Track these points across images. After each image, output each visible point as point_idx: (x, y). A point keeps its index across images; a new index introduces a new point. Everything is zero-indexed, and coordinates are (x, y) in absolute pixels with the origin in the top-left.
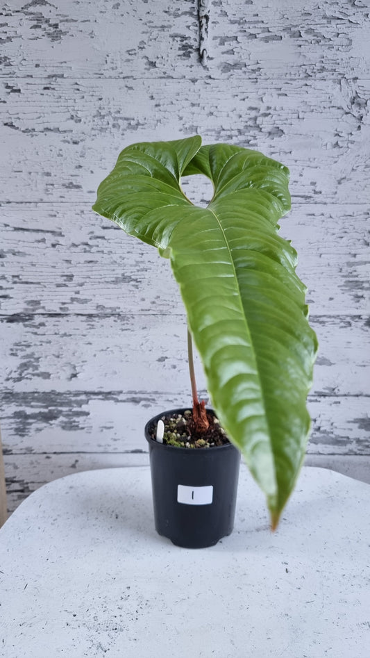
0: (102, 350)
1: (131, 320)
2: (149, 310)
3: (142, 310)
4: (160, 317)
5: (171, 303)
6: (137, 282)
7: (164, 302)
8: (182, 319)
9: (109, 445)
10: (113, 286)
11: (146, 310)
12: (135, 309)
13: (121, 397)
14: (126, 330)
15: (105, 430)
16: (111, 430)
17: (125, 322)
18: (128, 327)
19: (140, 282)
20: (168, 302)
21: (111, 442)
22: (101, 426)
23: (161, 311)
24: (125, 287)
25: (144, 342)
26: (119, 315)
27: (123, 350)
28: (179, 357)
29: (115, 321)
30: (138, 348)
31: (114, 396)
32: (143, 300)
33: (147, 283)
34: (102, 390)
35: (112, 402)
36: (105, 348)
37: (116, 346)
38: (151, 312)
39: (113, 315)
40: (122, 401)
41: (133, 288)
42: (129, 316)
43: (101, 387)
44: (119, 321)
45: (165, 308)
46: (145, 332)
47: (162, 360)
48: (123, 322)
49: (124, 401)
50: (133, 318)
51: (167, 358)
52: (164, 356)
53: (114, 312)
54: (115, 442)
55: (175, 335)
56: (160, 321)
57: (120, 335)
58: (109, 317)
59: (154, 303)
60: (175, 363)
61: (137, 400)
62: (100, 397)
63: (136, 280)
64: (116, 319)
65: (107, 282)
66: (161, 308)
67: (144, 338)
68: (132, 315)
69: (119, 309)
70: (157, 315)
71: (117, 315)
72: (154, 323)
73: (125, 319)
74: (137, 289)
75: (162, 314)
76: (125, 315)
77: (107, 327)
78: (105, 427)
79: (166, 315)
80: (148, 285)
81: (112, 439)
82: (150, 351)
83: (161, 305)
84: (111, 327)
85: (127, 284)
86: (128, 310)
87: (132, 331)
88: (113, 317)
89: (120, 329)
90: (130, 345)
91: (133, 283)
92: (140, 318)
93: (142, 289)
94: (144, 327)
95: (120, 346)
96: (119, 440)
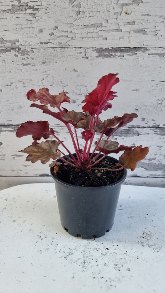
0: (7, 85)
1: (31, 53)
2: (48, 43)
3: (41, 43)
4: (59, 50)
5: (69, 35)
6: (34, 10)
7: (63, 34)
8: (81, 53)
9: (20, 170)
10: (9, 15)
11: (45, 43)
12: (34, 42)
14: (27, 64)
15: (16, 158)
16: (22, 157)
17: (25, 56)
18: (29, 61)
19: (37, 9)
20: (66, 34)
21: (23, 168)
22: (13, 154)
23: (60, 44)
24: (23, 16)
25: (45, 77)
26: (19, 48)
27: (25, 85)
28: (78, 92)
30: (40, 83)
32: (41, 31)
33: (44, 11)
34: (11, 123)
36: (9, 84)
37: (19, 81)
38: (50, 45)
41: (30, 18)
42: (28, 50)
43: (10, 121)
44: (19, 55)
45: (63, 40)
46: (45, 67)
48: (24, 57)
50: (33, 52)
51: (67, 93)
53: (14, 46)
54: (25, 168)
55: (74, 70)
56: (59, 54)
57: (21, 70)
58: (10, 51)
59: (52, 34)
62: (10, 129)
63: (33, 8)
64: (16, 53)
65: (4, 11)
66: (59, 40)
67: (45, 73)
68: (31, 48)
69: (19, 42)
70: (56, 48)
71: (17, 49)
72: (53, 57)
73: (25, 53)
74: (34, 19)
75: (61, 47)
76: (25, 49)
77: (9, 62)
78: (16, 155)
79: (65, 48)
80: (46, 13)
81: (22, 165)
82: (51, 86)
83: (60, 36)
84: (13, 61)
85: (24, 12)
86: (27, 43)
87: (33, 66)
88: (14, 51)
89: (21, 64)
90: (32, 80)
91: (30, 11)
92: (40, 52)
93: (39, 18)
94: (44, 61)
95: (23, 81)
96: (29, 166)
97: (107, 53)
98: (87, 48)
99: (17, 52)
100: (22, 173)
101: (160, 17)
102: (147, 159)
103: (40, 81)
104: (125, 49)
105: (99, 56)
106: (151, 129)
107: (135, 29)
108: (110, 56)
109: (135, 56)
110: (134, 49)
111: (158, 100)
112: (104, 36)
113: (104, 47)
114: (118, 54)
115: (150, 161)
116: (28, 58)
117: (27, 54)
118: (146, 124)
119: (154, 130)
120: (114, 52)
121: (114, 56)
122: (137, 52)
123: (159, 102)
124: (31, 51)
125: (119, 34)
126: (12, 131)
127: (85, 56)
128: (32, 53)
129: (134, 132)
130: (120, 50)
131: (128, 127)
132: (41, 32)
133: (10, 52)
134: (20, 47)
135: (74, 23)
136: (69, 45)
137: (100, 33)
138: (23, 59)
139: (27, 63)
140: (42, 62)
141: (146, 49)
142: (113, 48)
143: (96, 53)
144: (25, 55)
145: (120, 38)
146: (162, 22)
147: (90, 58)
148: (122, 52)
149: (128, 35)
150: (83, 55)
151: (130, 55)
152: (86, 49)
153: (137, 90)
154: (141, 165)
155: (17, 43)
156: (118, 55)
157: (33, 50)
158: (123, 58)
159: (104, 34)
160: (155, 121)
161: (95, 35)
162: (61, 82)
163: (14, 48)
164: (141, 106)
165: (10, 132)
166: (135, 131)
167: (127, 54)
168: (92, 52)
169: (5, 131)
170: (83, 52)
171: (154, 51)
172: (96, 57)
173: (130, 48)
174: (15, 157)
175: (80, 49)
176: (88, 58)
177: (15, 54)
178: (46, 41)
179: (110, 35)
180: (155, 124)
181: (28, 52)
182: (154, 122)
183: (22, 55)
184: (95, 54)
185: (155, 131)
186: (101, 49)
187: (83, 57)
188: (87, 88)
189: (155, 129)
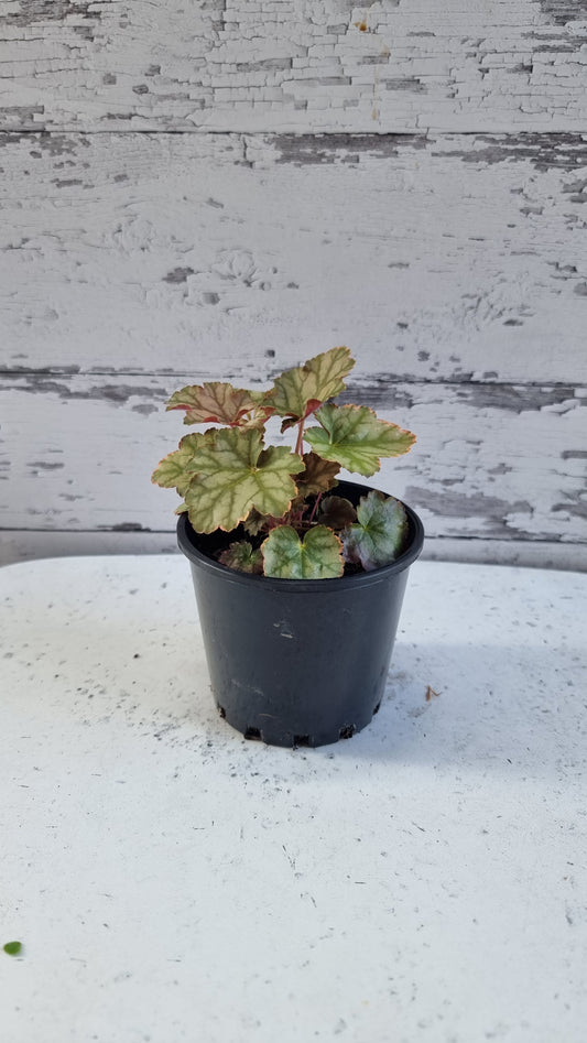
0: (11, 247)
1: (78, 149)
2: (130, 117)
3: (110, 116)
4: (163, 139)
5: (195, 93)
6: (88, 15)
7: (175, 89)
8: (230, 148)
9: (55, 512)
10: (14, 31)
11: (122, 117)
12: (90, 114)
13: (74, 384)
14: (69, 183)
15: (42, 473)
16: (59, 470)
17: (64, 157)
18: (74, 173)
19: (97, 14)
20: (184, 89)
21: (61, 504)
22: (32, 461)
23: (167, 119)
24: (53, 35)
25: (124, 220)
26: (45, 133)
27: (66, 246)
28: (225, 269)
29: (33, 153)
30: (110, 241)
31: (58, 381)
32: (110, 80)
33: (118, 19)
34: (25, 363)
35: (54, 395)
36: (16, 242)
37: (46, 233)
38: (137, 124)
39: (26, 132)
40: (78, 395)
41: (76, 40)
42: (71, 137)
43: (21, 356)
44: (45, 153)
45: (176, 110)
46: (124, 191)
47: (178, 276)
48: (59, 159)
49: (85, 396)
50: (86, 143)
51: (191, 271)
52: (184, 265)
53: (28, 125)
54: (70, 504)
55: (212, 202)
56: (166, 152)
57: (53, 199)
58: (16, 140)
59: (142, 90)
60: (215, 286)
61: (119, 391)
62: (22, 382)
63: (83, 10)
64: (37, 147)
66: (165, 108)
67: (123, 211)
68: (82, 133)
69: (42, 113)
70: (155, 132)
71: (38, 135)
72: (147, 161)
73: (64, 147)
74: (89, 42)
75: (169, 130)
76: (61, 134)
77: (15, 174)
78: (43, 465)
79: (181, 133)
80: (122, 26)
81: (62, 495)
82: (143, 249)
83: (166, 97)
84: (26, 173)
85: (59, 23)
86: (68, 117)
87: (86, 186)
88: (29, 141)
89: (52, 182)
90: (84, 232)
91: (76, 19)
92: (107, 144)
93: (104, 41)
94: (121, 173)
95: (59, 234)
96: (79, 497)
97: (309, 151)
98: (248, 134)
99: (37, 144)
100: (60, 521)
101: (464, 41)
102: (438, 481)
103: (109, 236)
104: (362, 138)
105: (286, 159)
106: (447, 388)
107: (391, 77)
108: (319, 158)
109: (393, 159)
110: (390, 138)
111: (467, 296)
112: (298, 98)
113: (300, 130)
114: (343, 152)
115: (449, 488)
116: (72, 164)
117: (68, 151)
118: (433, 370)
119: (458, 391)
120: (329, 147)
121: (331, 160)
122: (399, 148)
123: (469, 302)
124: (81, 140)
125: (342, 91)
126: (27, 389)
127: (242, 159)
128: (84, 148)
129: (397, 396)
130: (347, 140)
131: (380, 381)
132: (110, 82)
133: (17, 145)
134: (48, 128)
135: (209, 57)
136: (194, 125)
137: (288, 88)
138: (56, 166)
139: (70, 178)
140: (116, 175)
141: (424, 140)
142: (325, 134)
143: (276, 148)
144: (64, 153)
145: (347, 104)
146: (469, 55)
147: (257, 165)
148: (355, 148)
149: (371, 95)
150: (237, 154)
151: (378, 157)
152: (247, 137)
153: (401, 265)
154: (422, 499)
155: (37, 117)
156: (343, 157)
157: (88, 137)
158: (355, 164)
159: (300, 92)
160: (457, 360)
161: (270, 93)
162: (173, 238)
163: (28, 132)
164: (415, 316)
165: (24, 393)
166: (400, 393)
167: (369, 152)
168: (264, 145)
169: (8, 388)
170: (236, 145)
171: (449, 146)
172: (277, 161)
173: (377, 134)
174: (38, 469)
175: (226, 136)
176: (251, 164)
177: (32, 150)
178: (125, 112)
179: (317, 94)
180: (458, 373)
181: (72, 144)
182: (456, 365)
183: (53, 154)
184: (274, 153)
185: (460, 394)
186: (289, 138)
187: (237, 163)
188: (251, 259)
189: (459, 386)
